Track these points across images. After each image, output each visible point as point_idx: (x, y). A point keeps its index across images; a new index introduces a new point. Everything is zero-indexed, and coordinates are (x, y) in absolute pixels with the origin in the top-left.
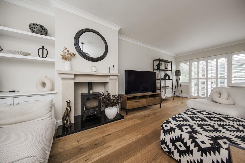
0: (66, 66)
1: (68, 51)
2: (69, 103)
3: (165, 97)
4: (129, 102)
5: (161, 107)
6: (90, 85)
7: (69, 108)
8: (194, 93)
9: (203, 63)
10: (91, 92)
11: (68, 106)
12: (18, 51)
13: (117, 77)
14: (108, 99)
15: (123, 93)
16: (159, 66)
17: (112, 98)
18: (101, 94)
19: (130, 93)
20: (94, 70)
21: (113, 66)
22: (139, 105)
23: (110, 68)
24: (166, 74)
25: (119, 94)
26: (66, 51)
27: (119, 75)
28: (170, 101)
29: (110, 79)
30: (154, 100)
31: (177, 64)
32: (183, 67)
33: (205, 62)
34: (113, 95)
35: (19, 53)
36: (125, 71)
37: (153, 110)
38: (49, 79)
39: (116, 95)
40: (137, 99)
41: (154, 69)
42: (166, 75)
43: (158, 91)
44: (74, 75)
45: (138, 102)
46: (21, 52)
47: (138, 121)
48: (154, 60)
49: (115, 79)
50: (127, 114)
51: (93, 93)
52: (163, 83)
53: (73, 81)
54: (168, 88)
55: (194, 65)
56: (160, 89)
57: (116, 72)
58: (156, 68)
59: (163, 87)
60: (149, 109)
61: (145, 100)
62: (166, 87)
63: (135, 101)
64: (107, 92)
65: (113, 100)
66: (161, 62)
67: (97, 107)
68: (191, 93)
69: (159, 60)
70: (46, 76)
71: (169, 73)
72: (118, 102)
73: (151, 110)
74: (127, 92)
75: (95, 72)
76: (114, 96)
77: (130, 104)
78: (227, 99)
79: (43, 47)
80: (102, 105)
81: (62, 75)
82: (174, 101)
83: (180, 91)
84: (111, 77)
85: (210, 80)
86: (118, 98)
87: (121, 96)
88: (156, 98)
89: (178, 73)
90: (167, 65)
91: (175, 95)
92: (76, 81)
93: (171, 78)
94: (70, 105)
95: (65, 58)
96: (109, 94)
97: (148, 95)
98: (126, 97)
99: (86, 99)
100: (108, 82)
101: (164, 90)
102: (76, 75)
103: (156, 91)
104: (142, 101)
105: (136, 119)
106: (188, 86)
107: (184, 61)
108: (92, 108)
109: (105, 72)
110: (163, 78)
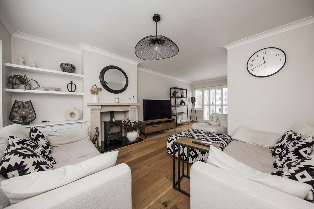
0: (94, 99)
1: (96, 87)
2: (97, 129)
3: (180, 122)
4: (148, 127)
5: (175, 131)
6: (112, 114)
7: (97, 134)
8: (206, 118)
9: (212, 91)
10: (114, 120)
11: (96, 132)
12: (51, 88)
13: (136, 106)
14: (129, 125)
15: (142, 119)
16: (175, 93)
17: (132, 124)
18: (123, 121)
19: (148, 120)
20: (117, 101)
21: (133, 97)
22: (156, 129)
23: (130, 98)
24: (182, 100)
25: (138, 121)
26: (95, 87)
27: (138, 104)
28: (185, 126)
29: (131, 108)
30: (169, 125)
31: (193, 91)
32: (198, 94)
33: (214, 90)
34: (133, 122)
35: (52, 89)
36: (144, 100)
37: (168, 134)
38: (77, 110)
39: (136, 122)
40: (154, 125)
41: (171, 97)
42: (182, 102)
43: (173, 117)
44: (101, 106)
45: (155, 127)
46: (53, 88)
47: (155, 142)
48: (171, 88)
49: (135, 108)
50: (145, 138)
51: (115, 120)
52: (179, 110)
53: (100, 111)
54: (183, 114)
55: (206, 92)
56: (176, 115)
57: (136, 102)
58: (172, 95)
59: (178, 113)
60: (164, 133)
61: (161, 125)
62: (182, 113)
63: (153, 127)
64: (128, 119)
65: (134, 126)
66: (176, 90)
67: (119, 133)
68: (204, 118)
69: (175, 88)
70: (75, 108)
71: (185, 100)
72: (138, 128)
73: (167, 133)
74: (145, 119)
75: (118, 103)
76: (135, 123)
77: (148, 130)
78: (216, 122)
79: (72, 82)
80: (123, 130)
81: (91, 107)
82: (189, 125)
83: (195, 116)
84: (131, 107)
85: (218, 106)
86: (138, 124)
87: (140, 123)
88: (171, 123)
89: (193, 99)
90: (183, 93)
91: (191, 120)
92: (102, 111)
93: (186, 105)
94: (98, 131)
95: (93, 92)
96: (129, 121)
97: (164, 121)
98: (144, 123)
99: (110, 126)
100: (128, 111)
101: (180, 115)
102: (102, 106)
103: (171, 117)
104: (159, 126)
105: (153, 141)
106: (201, 112)
107: (199, 88)
108: (115, 134)
109: (126, 102)
110: (179, 105)
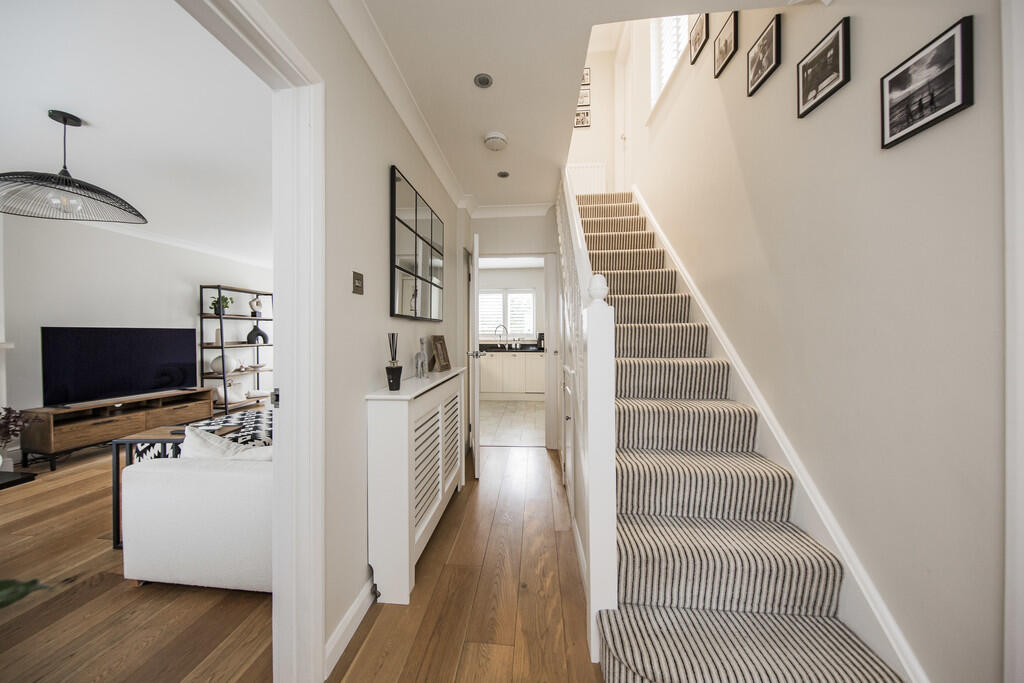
16: (220, 304)
24: (256, 328)
30: (179, 411)
41: (203, 316)
42: (256, 333)
45: (108, 424)
48: (202, 287)
54: (260, 371)
59: (237, 370)
62: (255, 370)
63: (95, 424)
66: (226, 294)
69: (218, 287)
77: (65, 437)
88: (190, 404)
104: (129, 418)
110: (244, 343)
